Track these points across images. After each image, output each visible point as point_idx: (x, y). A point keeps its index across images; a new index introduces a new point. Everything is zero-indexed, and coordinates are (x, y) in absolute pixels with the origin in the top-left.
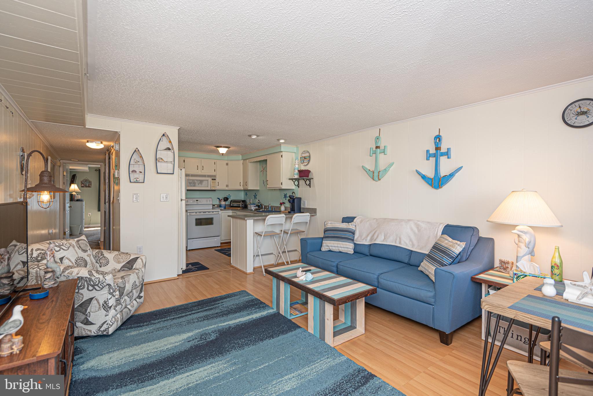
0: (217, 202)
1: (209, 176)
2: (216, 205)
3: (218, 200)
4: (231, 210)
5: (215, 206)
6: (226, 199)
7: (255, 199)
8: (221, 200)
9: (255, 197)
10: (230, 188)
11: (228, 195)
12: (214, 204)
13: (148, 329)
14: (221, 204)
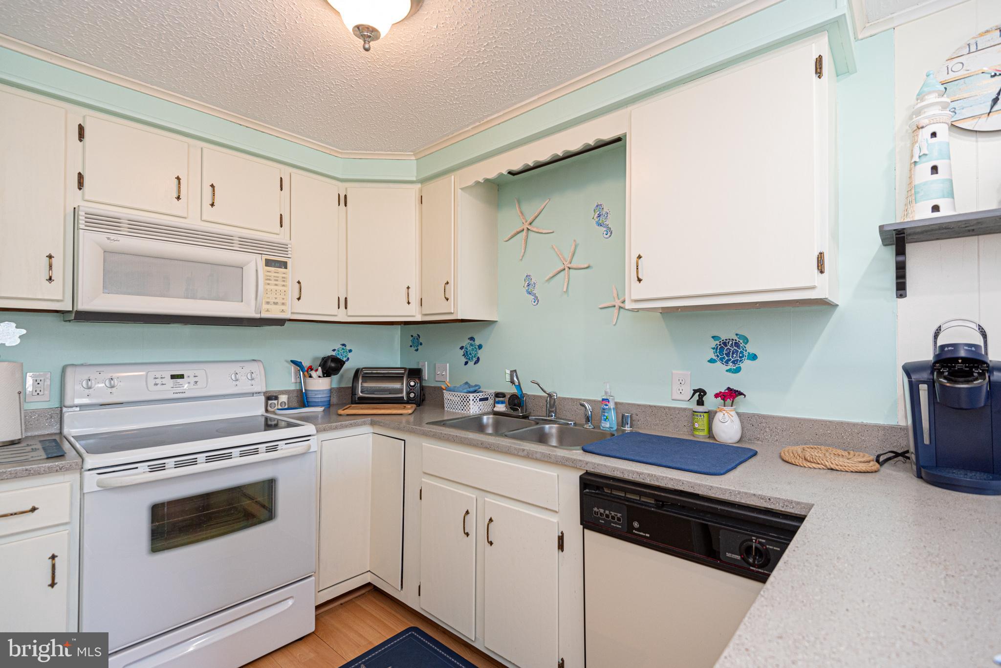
0: (287, 381)
1: (249, 245)
2: (283, 392)
3: (293, 368)
4: (373, 424)
5: (276, 398)
6: (330, 366)
7: (471, 363)
8: (311, 368)
9: (471, 356)
10: (358, 311)
11: (338, 346)
12: (274, 388)
14: (310, 388)
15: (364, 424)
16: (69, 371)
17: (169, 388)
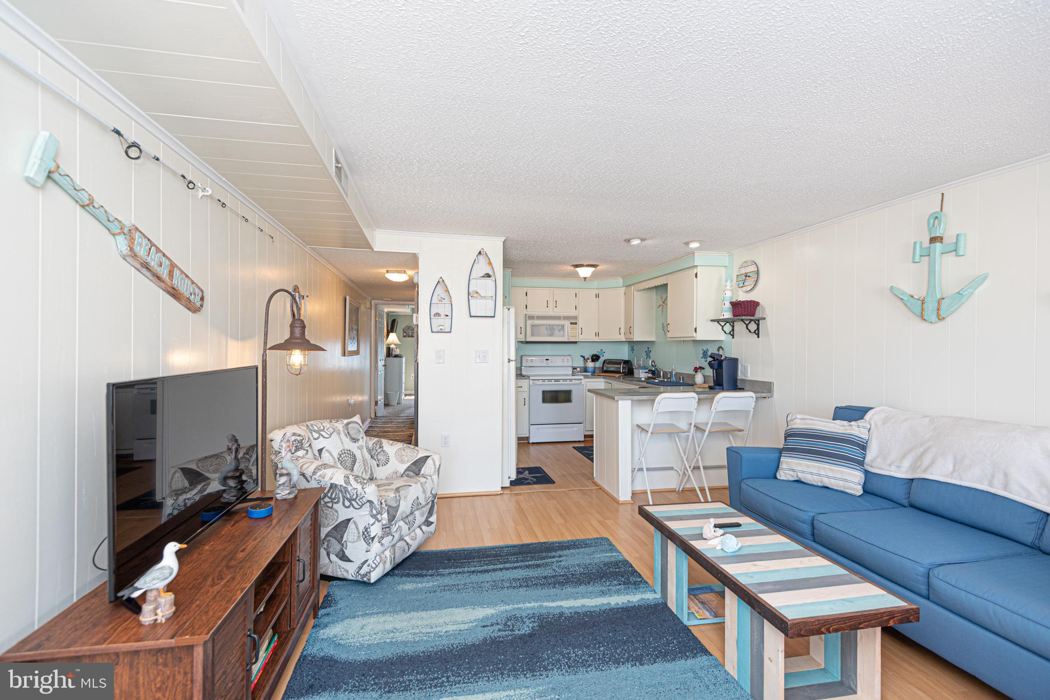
0: (580, 363)
1: (566, 318)
2: (578, 367)
3: (582, 359)
4: (604, 378)
5: (576, 369)
6: (595, 358)
7: (648, 358)
8: (588, 359)
9: (648, 355)
10: (602, 338)
11: (599, 350)
12: (575, 365)
13: (431, 584)
14: (587, 366)
15: (600, 378)
16: (523, 357)
17: (545, 362)
